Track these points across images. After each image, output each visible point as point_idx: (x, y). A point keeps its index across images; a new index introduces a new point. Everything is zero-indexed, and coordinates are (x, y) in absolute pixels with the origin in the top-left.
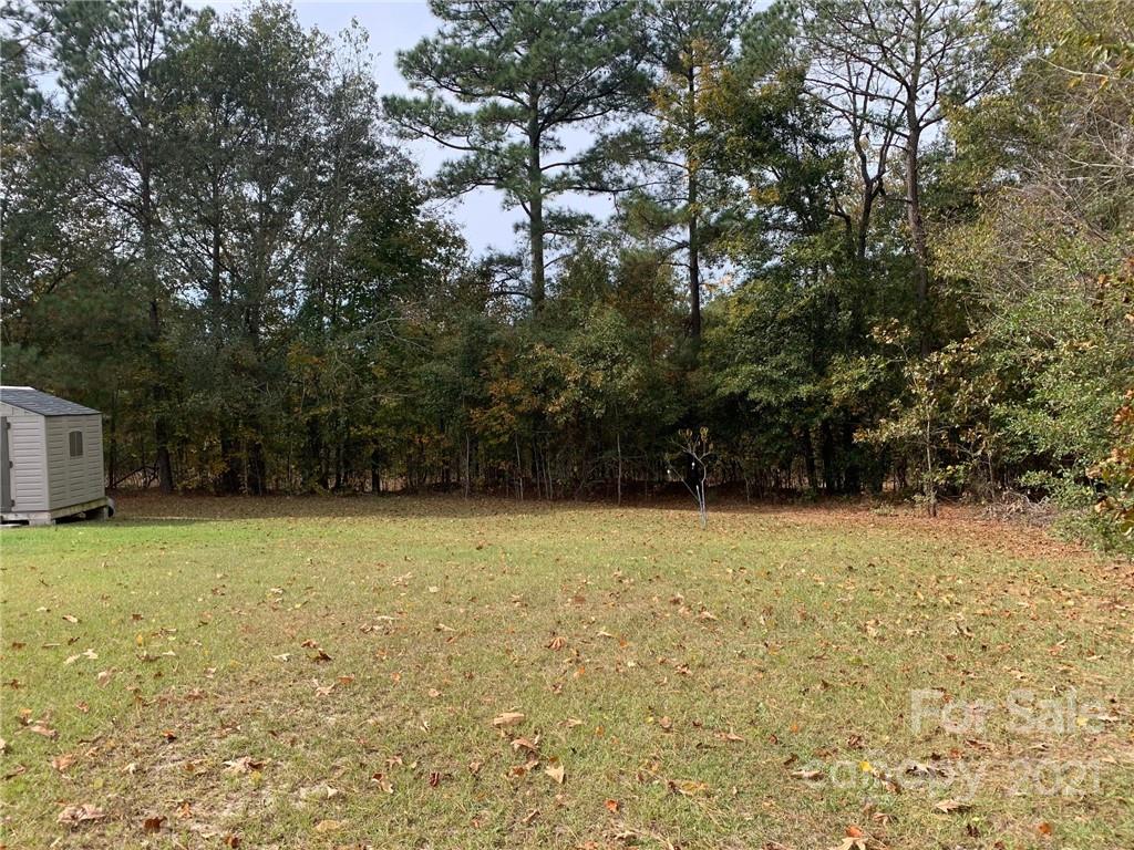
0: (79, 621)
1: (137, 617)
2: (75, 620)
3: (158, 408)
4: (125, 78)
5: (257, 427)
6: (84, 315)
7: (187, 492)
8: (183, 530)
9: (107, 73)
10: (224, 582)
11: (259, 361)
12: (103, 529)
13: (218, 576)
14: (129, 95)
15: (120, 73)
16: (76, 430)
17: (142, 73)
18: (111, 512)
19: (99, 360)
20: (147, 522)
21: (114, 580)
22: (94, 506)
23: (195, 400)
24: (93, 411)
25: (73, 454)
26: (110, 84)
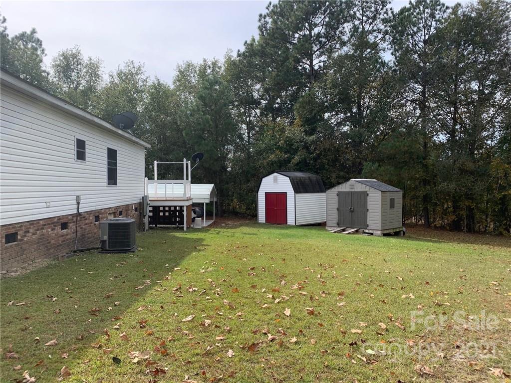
0: (403, 280)
1: (427, 283)
2: (401, 279)
3: (425, 189)
4: (418, 46)
5: (472, 199)
6: (397, 149)
7: (436, 228)
8: (437, 245)
9: (411, 46)
10: (465, 274)
11: (475, 167)
12: (402, 240)
13: (461, 270)
14: (419, 53)
15: (416, 44)
16: (392, 197)
17: (425, 42)
18: (404, 233)
19: (401, 168)
20: (420, 240)
21: (412, 264)
22: (398, 230)
23: (443, 186)
24: (399, 190)
25: (391, 207)
26: (412, 50)
